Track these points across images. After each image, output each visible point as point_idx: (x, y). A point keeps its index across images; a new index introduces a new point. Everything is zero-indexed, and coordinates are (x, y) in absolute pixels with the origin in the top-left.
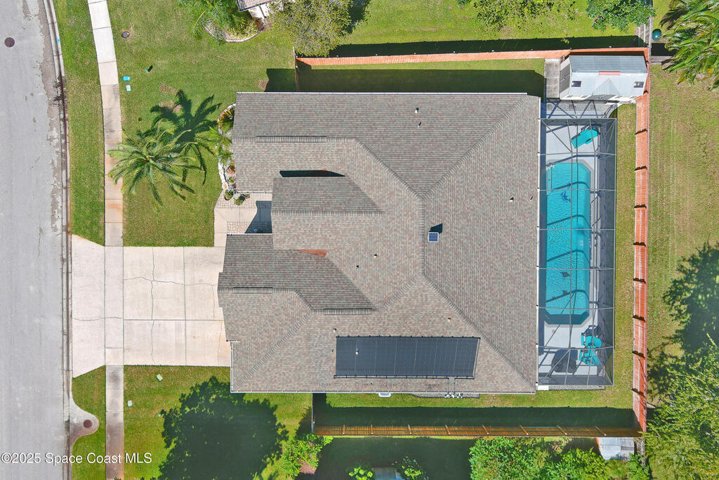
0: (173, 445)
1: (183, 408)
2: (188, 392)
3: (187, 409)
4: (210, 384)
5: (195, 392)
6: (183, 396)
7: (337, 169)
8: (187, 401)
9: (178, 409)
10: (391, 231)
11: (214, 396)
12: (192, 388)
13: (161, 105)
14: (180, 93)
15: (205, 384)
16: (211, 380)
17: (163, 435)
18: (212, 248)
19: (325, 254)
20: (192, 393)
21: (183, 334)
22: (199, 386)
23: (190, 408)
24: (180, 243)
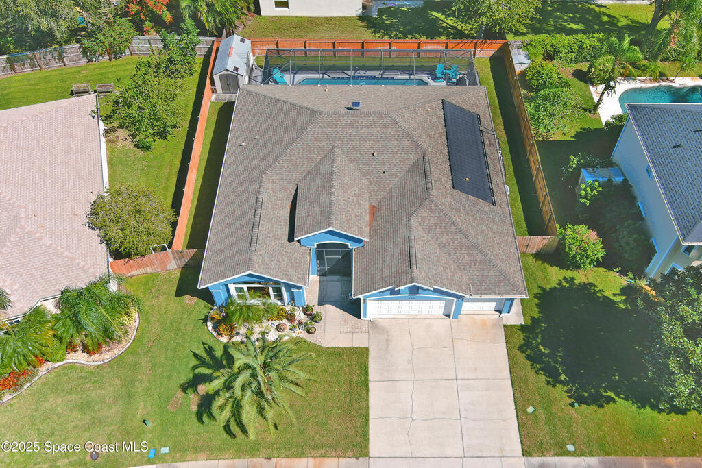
0: (610, 394)
1: (561, 382)
2: (542, 378)
3: (563, 377)
4: (529, 352)
5: (541, 369)
6: (548, 383)
7: (290, 193)
8: (554, 379)
9: (565, 388)
11: (541, 348)
12: (536, 372)
13: (194, 408)
14: (184, 388)
15: (529, 358)
16: (523, 352)
17: (601, 406)
18: (370, 349)
19: (374, 206)
20: (543, 373)
21: (472, 382)
22: (532, 365)
23: (561, 375)
24: (365, 384)
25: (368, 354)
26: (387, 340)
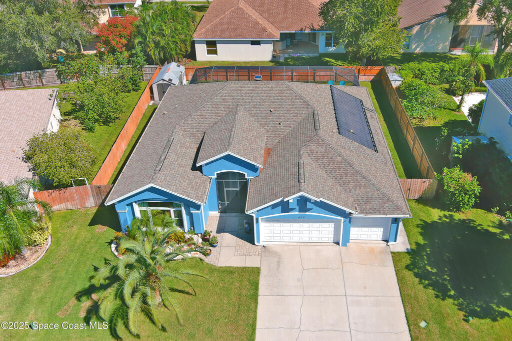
1: (450, 297)
2: (431, 292)
3: (452, 293)
4: (416, 271)
5: (429, 285)
6: (437, 296)
7: (198, 139)
8: (442, 293)
9: (456, 302)
10: (252, 100)
11: (429, 268)
12: (424, 287)
13: (83, 314)
14: (79, 296)
15: (416, 275)
16: (410, 270)
17: (494, 320)
18: (262, 269)
19: (270, 149)
20: (431, 288)
21: (362, 298)
22: (420, 281)
23: (450, 291)
24: (255, 297)
25: (259, 273)
26: (278, 262)
